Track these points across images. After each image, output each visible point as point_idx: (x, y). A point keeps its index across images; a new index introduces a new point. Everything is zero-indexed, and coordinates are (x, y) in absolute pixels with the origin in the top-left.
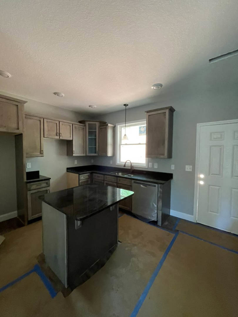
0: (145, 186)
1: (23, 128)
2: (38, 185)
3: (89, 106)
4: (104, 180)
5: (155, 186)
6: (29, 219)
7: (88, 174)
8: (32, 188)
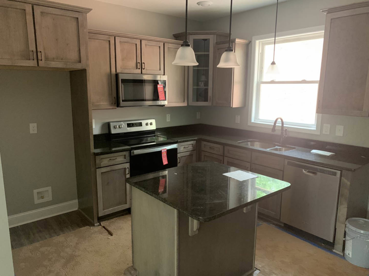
0: (314, 173)
1: (87, 59)
2: (111, 158)
3: (198, 4)
4: (223, 156)
5: (335, 174)
6: (100, 215)
7: (192, 142)
8: (103, 164)
